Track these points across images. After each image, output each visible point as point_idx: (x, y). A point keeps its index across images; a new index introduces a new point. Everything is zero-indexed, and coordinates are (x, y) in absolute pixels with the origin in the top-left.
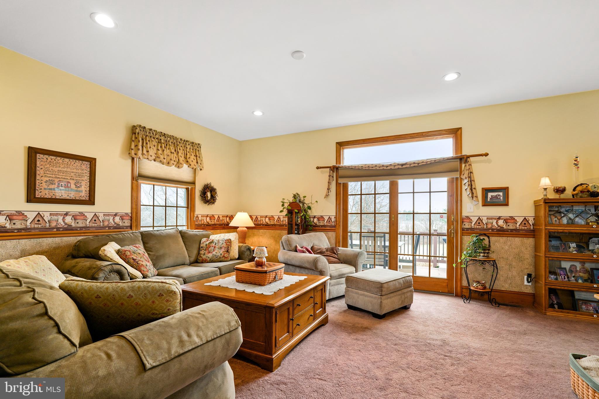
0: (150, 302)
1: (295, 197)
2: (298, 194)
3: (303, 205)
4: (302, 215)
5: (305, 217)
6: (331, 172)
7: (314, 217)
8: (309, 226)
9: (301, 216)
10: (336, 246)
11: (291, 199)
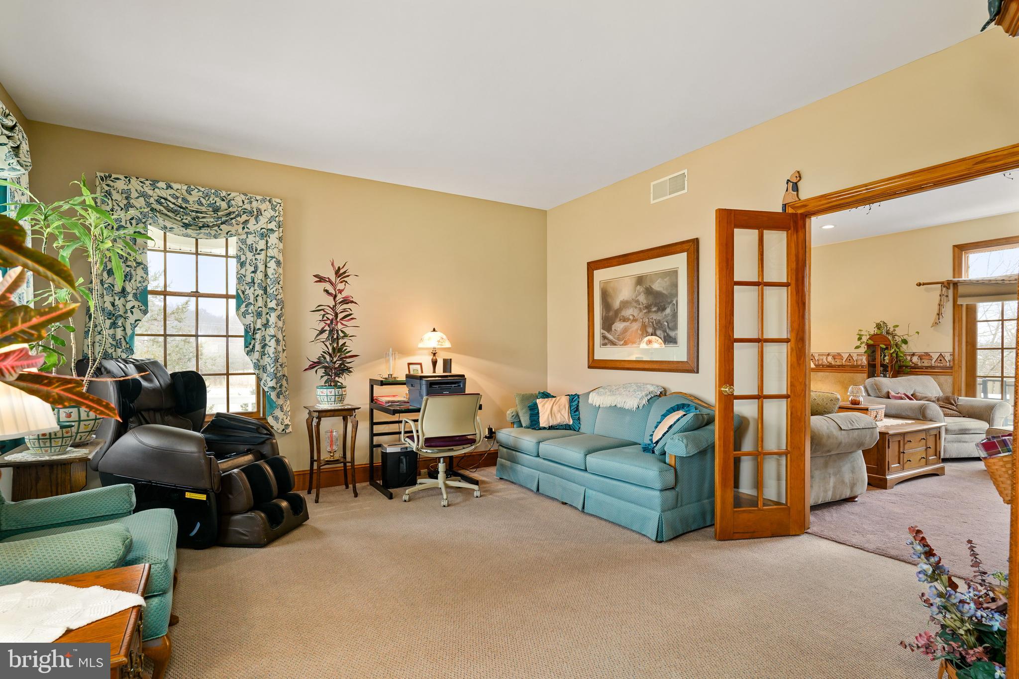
0: (825, 404)
1: (879, 326)
2: (884, 323)
3: (893, 337)
4: (891, 352)
5: (897, 354)
6: (944, 289)
7: (913, 355)
8: (904, 368)
9: (891, 354)
10: (953, 393)
11: (873, 330)
